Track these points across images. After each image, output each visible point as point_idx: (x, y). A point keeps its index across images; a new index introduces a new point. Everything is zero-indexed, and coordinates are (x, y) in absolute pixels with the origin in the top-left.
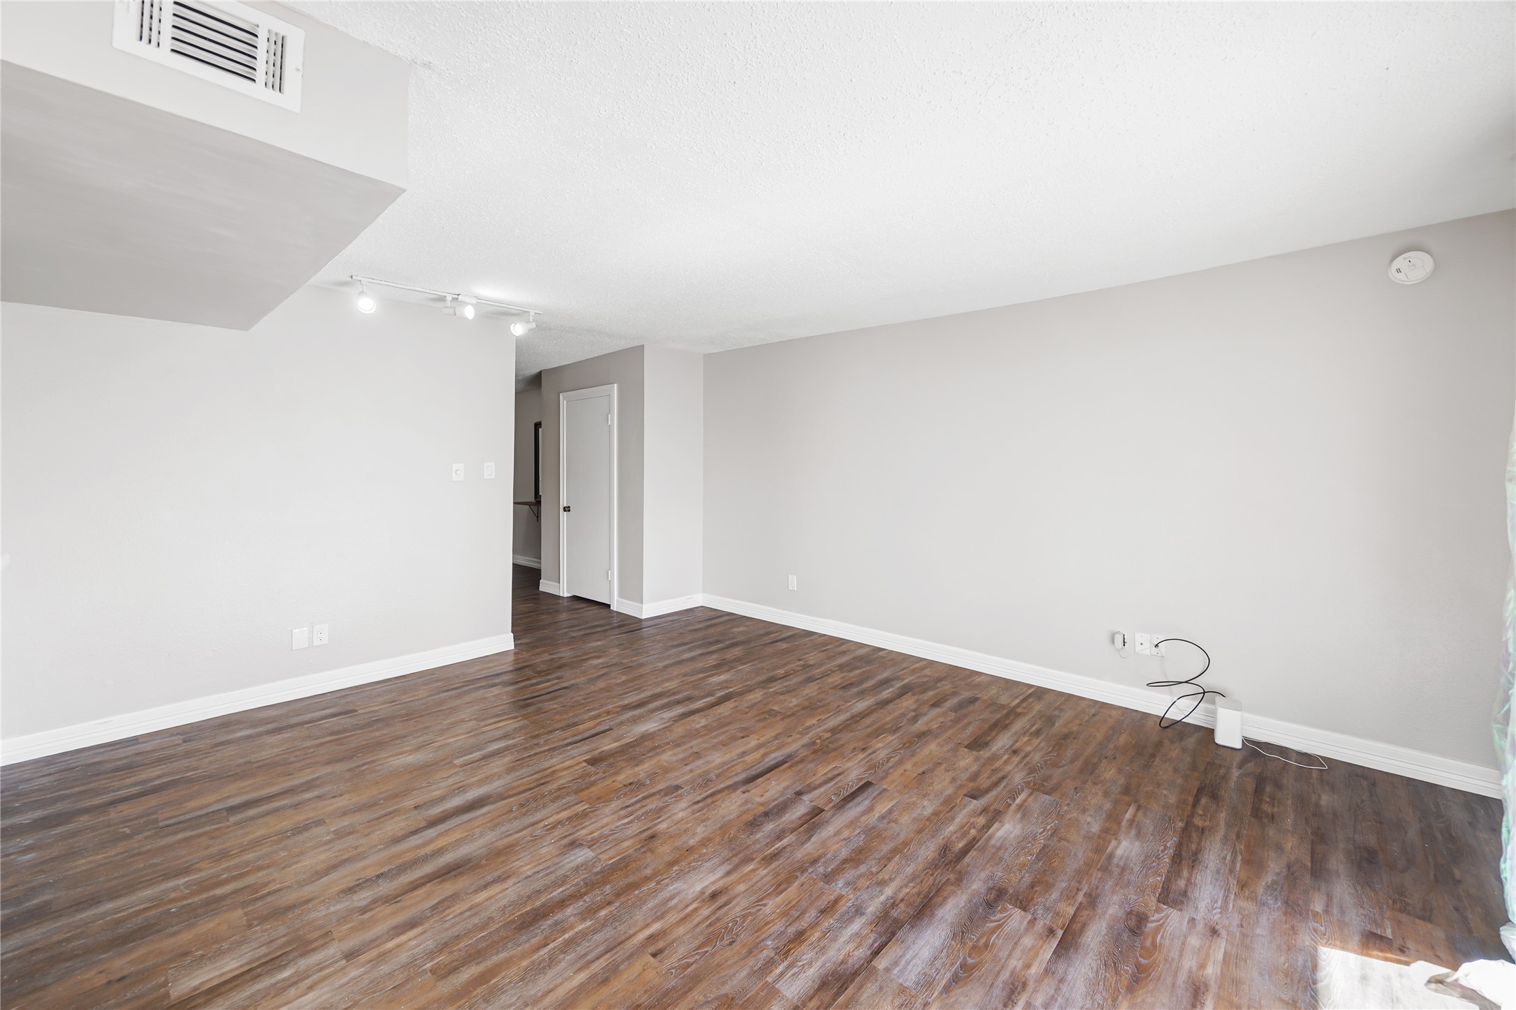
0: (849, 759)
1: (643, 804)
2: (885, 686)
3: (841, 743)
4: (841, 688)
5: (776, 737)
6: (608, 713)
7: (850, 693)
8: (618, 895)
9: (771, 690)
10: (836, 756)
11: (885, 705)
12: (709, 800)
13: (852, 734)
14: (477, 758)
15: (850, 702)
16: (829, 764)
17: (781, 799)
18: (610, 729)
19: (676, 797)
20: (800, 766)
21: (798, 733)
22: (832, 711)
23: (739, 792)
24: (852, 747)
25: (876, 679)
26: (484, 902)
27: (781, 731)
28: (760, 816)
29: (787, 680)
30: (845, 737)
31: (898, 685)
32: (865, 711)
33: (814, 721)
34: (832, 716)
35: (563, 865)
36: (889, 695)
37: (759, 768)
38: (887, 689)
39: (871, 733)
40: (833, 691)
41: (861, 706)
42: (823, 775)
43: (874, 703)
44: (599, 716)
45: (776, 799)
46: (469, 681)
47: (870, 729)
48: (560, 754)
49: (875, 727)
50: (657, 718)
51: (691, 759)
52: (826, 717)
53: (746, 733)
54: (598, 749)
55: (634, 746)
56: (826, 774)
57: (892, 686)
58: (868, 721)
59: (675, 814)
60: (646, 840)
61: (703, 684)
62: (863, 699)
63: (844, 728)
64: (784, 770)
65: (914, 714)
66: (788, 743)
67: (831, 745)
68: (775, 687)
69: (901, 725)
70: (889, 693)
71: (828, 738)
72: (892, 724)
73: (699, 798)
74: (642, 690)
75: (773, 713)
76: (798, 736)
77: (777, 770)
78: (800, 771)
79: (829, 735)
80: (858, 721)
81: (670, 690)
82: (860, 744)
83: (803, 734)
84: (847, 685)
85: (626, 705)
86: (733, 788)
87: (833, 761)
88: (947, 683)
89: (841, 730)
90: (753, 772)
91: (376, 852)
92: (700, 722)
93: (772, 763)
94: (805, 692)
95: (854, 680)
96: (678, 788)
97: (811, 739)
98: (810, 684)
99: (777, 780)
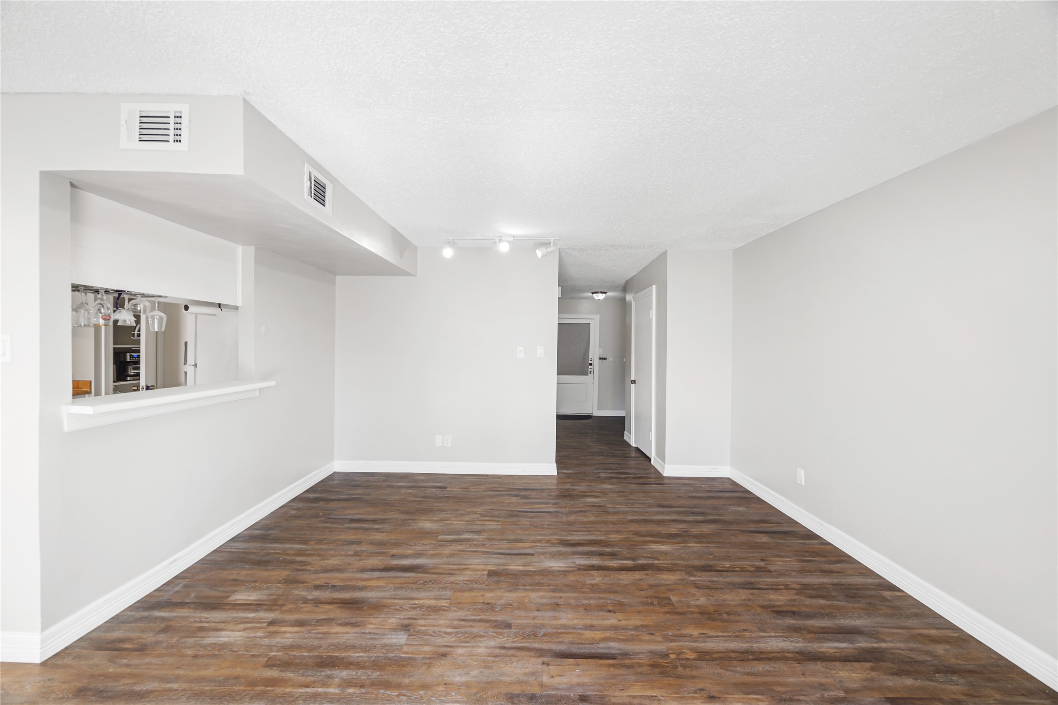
0: (681, 698)
1: (473, 625)
2: (840, 636)
3: (695, 673)
4: (773, 611)
5: (637, 628)
6: (547, 542)
7: (778, 622)
8: (373, 684)
9: (692, 579)
10: (671, 684)
11: (809, 660)
12: (512, 652)
13: (721, 671)
14: (450, 539)
15: (765, 632)
16: (652, 688)
17: (563, 693)
18: (533, 555)
19: (497, 633)
20: (622, 671)
21: (662, 636)
22: (730, 632)
23: (540, 660)
24: (701, 686)
25: (837, 622)
26: (333, 633)
27: (650, 623)
28: (526, 696)
29: (721, 576)
30: (708, 669)
31: (863, 645)
32: (772, 653)
33: (695, 633)
34: (723, 636)
35: (384, 638)
36: (832, 651)
37: (585, 648)
38: (831, 641)
39: (744, 684)
40: (759, 610)
41: (774, 644)
42: (631, 696)
43: (797, 650)
44: (540, 541)
45: (558, 689)
46: (510, 488)
47: (750, 679)
48: (485, 558)
49: (760, 679)
50: (570, 561)
51: (547, 607)
52: (715, 634)
53: (619, 607)
54: (507, 565)
55: (527, 575)
56: (635, 697)
57: (851, 641)
58: (760, 667)
59: (480, 647)
60: (438, 655)
61: (640, 547)
62: (786, 637)
63: (720, 658)
64: (602, 665)
65: (842, 694)
66: (640, 640)
67: (680, 669)
68: (700, 577)
69: (801, 698)
70: (837, 648)
71: (687, 659)
72: (789, 689)
73: (509, 645)
74: (592, 533)
75: (664, 601)
76: (660, 639)
77: (597, 661)
78: (614, 676)
79: (693, 656)
80: (748, 660)
81: (610, 541)
82: (714, 690)
83: (666, 639)
84: (787, 612)
85: (565, 541)
86: (541, 653)
87: (661, 688)
88: (962, 681)
89: (713, 659)
90: (574, 650)
91: (352, 572)
92: (597, 578)
93: (602, 651)
94: (726, 597)
95: (804, 609)
96: (509, 626)
97: (669, 649)
98: (740, 591)
99: (583, 671)
